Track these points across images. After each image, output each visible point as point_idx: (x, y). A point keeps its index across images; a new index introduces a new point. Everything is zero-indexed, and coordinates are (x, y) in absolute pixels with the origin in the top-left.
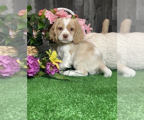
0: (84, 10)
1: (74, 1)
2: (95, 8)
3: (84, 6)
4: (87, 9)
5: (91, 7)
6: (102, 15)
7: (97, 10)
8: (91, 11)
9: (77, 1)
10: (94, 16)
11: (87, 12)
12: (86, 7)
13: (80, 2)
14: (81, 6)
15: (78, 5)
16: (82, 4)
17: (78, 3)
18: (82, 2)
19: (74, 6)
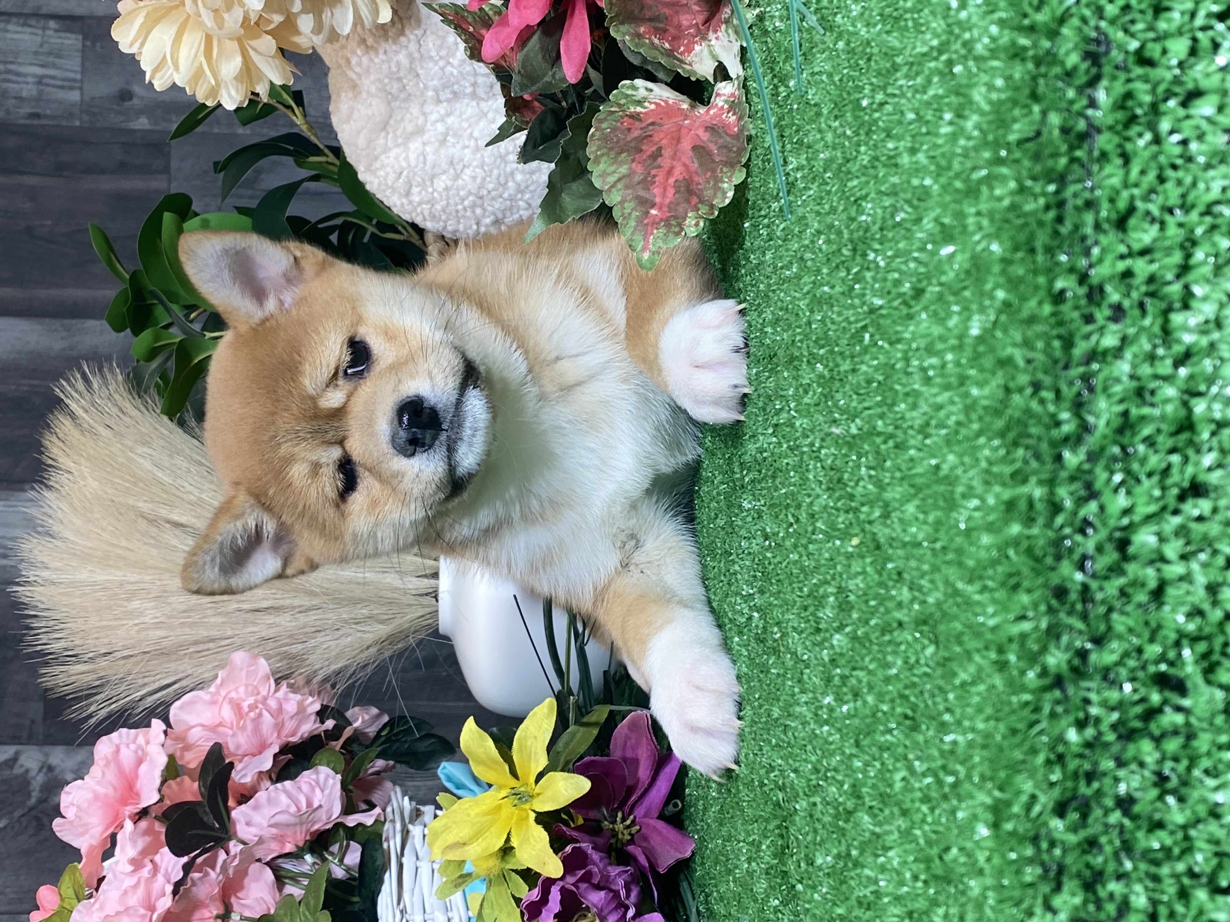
1: (37, 116)
3: (79, 11)
9: (40, 81)
13: (50, 54)
14: (88, 43)
15: (78, 76)
16: (63, 35)
17: (53, 78)
18: (50, 33)
19: (86, 118)
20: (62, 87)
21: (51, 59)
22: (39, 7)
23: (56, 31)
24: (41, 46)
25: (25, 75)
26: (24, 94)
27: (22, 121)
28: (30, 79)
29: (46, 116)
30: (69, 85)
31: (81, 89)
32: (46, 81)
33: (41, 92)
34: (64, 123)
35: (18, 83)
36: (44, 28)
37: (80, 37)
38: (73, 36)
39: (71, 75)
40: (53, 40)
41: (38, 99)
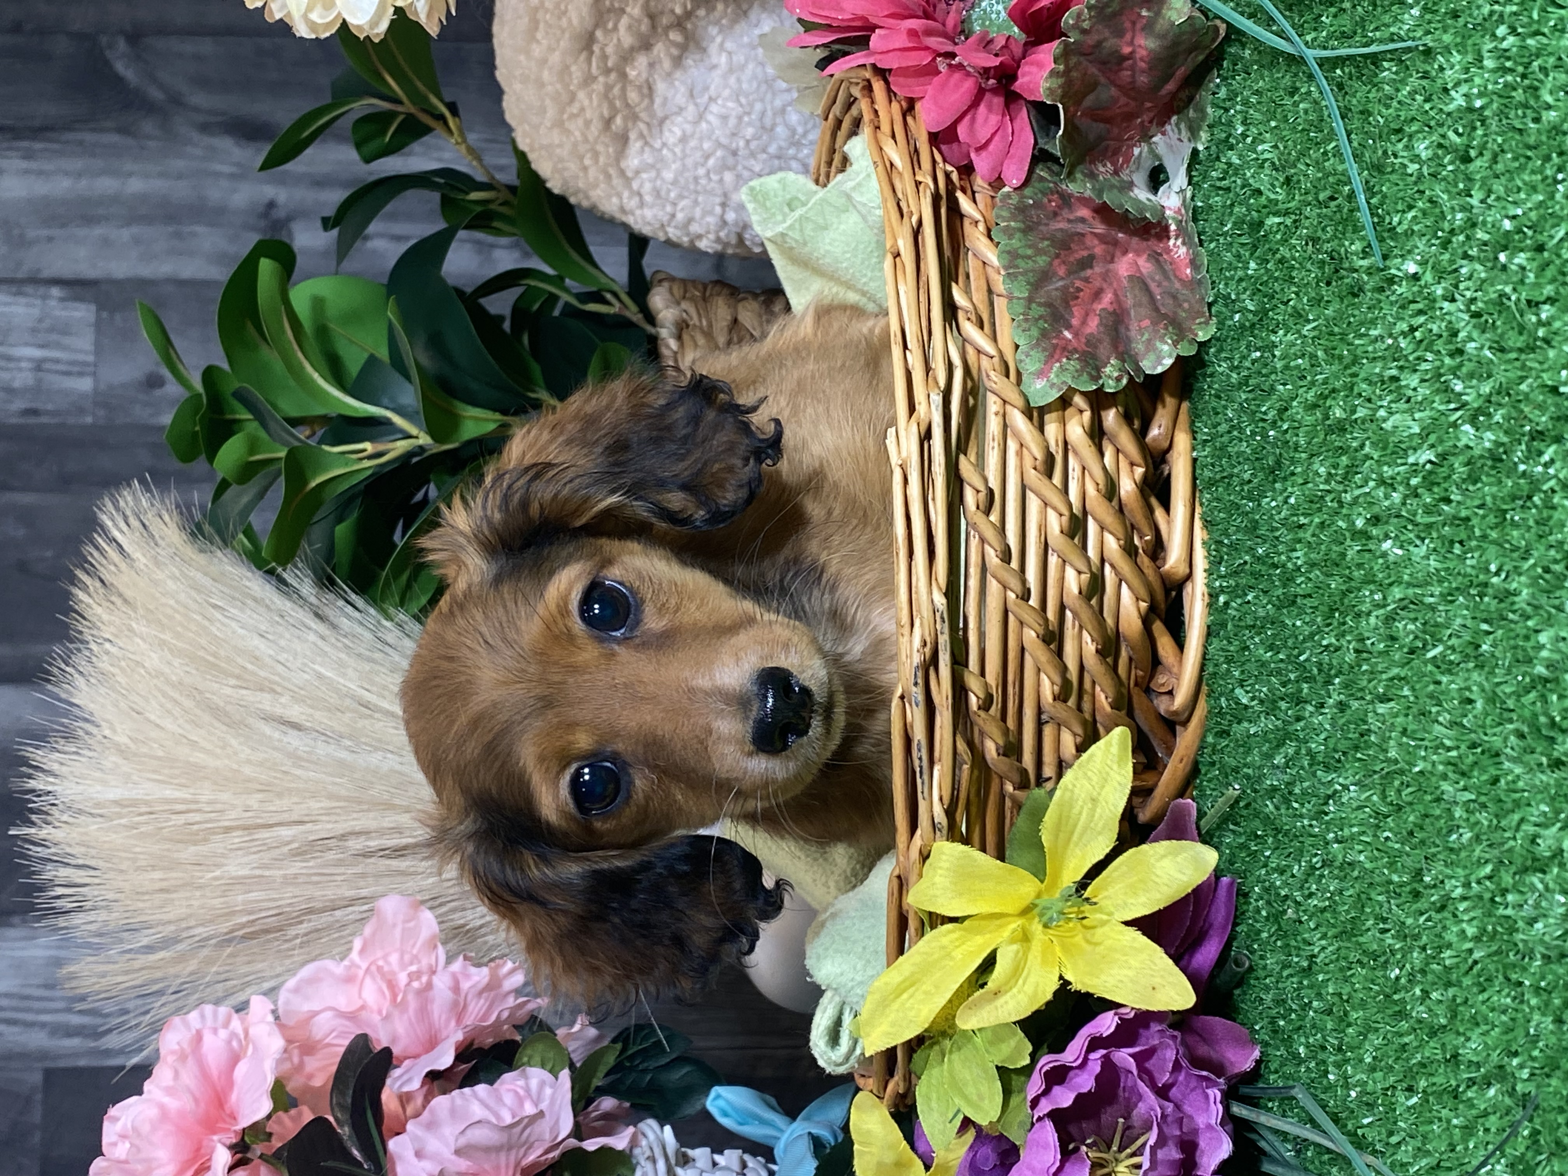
0: (146, 271)
1: (34, 412)
2: (123, 130)
3: (92, 274)
4: (137, 241)
5: (106, 185)
6: (214, 32)
7: (156, 94)
8: (156, 186)
9: (39, 366)
10: (226, 144)
11: (178, 235)
12: (106, 242)
13: (51, 330)
14: (105, 315)
15: (91, 358)
16: (70, 304)
17: (57, 361)
18: (53, 303)
19: (101, 413)
20: (67, 374)
21: (54, 337)
22: (39, 270)
23: (62, 300)
24: (40, 321)
25: (19, 360)
26: (17, 384)
27: (14, 421)
28: (24, 365)
29: (47, 413)
30: (78, 370)
31: (94, 374)
32: (47, 366)
33: (39, 381)
34: (71, 421)
35: (7, 369)
36: (45, 297)
37: (93, 307)
38: (82, 306)
39: (81, 357)
40: (57, 313)
41: (37, 390)
